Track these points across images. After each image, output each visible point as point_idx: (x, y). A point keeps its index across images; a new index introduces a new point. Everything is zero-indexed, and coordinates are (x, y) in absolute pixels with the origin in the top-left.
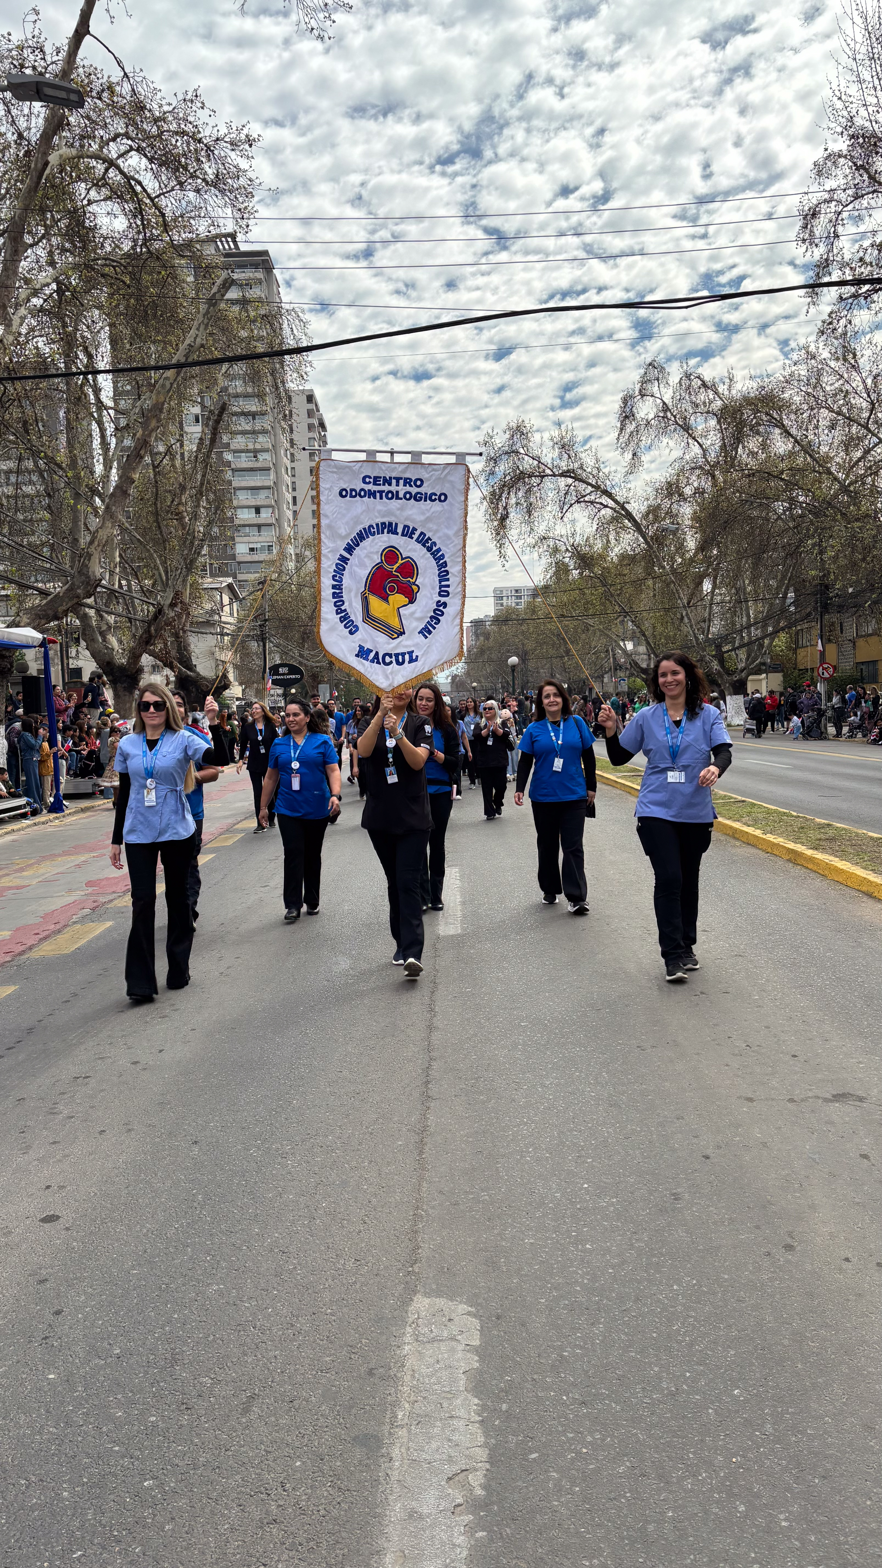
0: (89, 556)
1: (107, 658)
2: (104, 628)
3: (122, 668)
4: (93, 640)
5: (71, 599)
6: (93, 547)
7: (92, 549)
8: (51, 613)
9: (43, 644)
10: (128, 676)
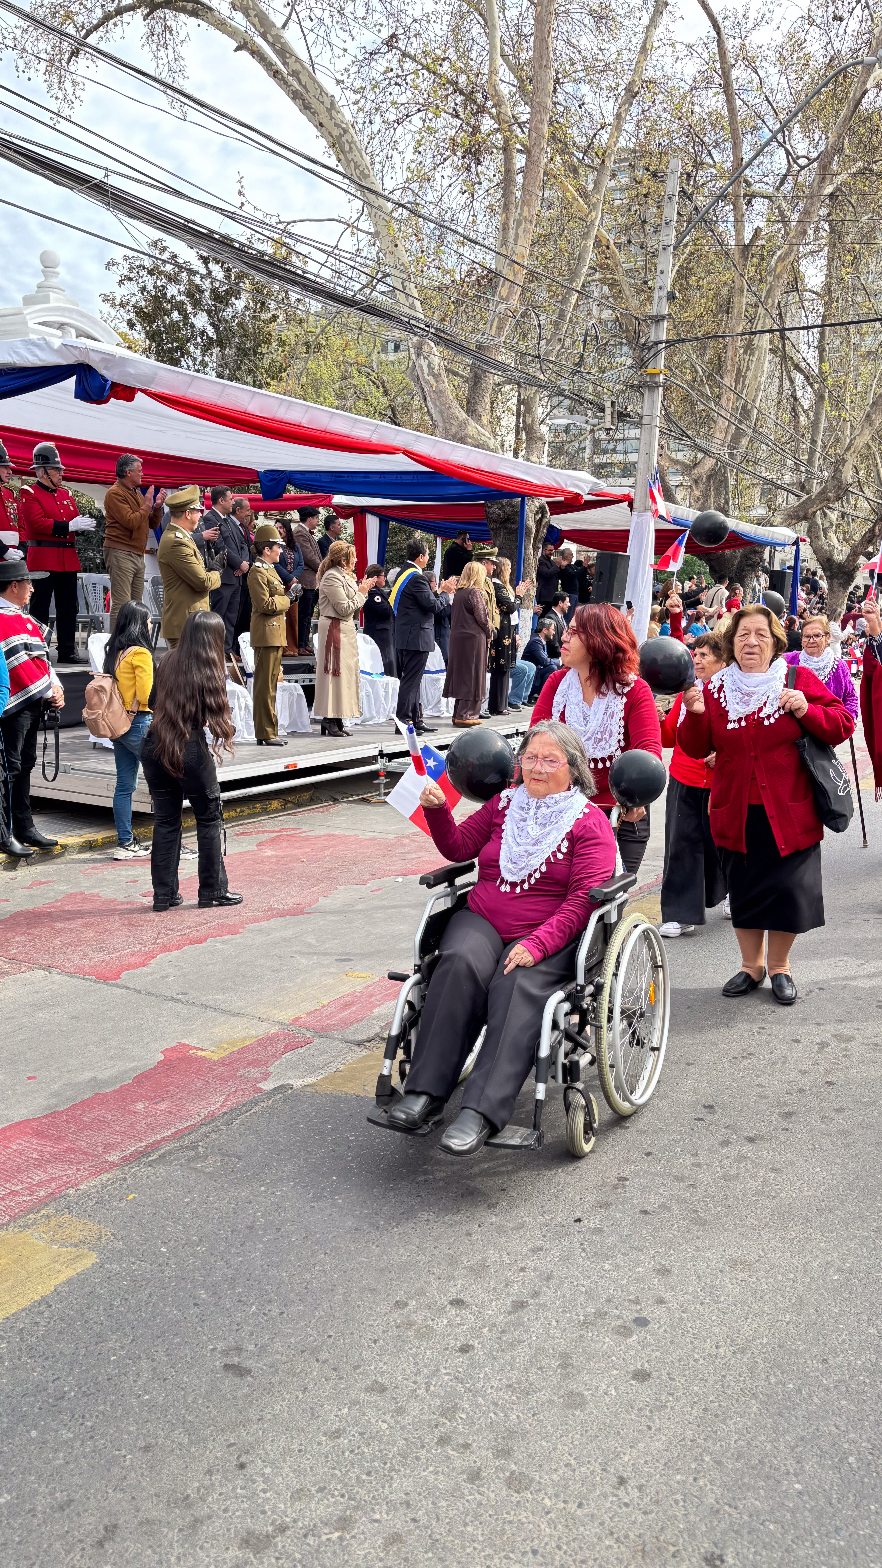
0: (844, 461)
1: (828, 555)
2: (827, 525)
3: (841, 566)
4: (818, 537)
5: (822, 502)
6: (848, 454)
7: (847, 456)
8: (801, 514)
9: (796, 543)
10: (845, 573)
